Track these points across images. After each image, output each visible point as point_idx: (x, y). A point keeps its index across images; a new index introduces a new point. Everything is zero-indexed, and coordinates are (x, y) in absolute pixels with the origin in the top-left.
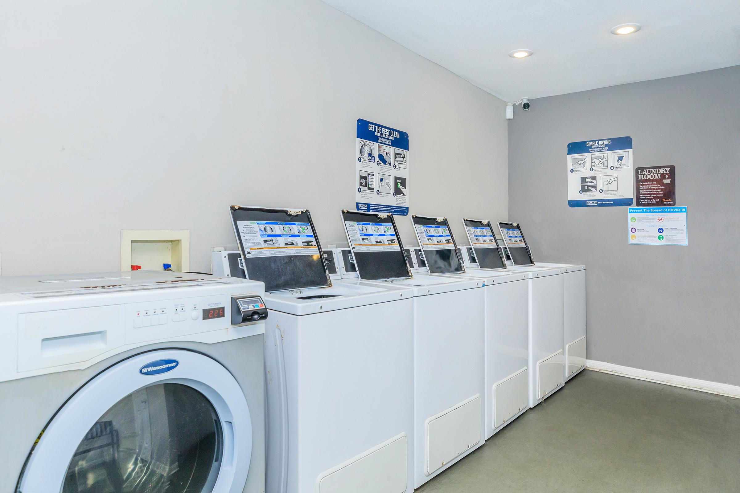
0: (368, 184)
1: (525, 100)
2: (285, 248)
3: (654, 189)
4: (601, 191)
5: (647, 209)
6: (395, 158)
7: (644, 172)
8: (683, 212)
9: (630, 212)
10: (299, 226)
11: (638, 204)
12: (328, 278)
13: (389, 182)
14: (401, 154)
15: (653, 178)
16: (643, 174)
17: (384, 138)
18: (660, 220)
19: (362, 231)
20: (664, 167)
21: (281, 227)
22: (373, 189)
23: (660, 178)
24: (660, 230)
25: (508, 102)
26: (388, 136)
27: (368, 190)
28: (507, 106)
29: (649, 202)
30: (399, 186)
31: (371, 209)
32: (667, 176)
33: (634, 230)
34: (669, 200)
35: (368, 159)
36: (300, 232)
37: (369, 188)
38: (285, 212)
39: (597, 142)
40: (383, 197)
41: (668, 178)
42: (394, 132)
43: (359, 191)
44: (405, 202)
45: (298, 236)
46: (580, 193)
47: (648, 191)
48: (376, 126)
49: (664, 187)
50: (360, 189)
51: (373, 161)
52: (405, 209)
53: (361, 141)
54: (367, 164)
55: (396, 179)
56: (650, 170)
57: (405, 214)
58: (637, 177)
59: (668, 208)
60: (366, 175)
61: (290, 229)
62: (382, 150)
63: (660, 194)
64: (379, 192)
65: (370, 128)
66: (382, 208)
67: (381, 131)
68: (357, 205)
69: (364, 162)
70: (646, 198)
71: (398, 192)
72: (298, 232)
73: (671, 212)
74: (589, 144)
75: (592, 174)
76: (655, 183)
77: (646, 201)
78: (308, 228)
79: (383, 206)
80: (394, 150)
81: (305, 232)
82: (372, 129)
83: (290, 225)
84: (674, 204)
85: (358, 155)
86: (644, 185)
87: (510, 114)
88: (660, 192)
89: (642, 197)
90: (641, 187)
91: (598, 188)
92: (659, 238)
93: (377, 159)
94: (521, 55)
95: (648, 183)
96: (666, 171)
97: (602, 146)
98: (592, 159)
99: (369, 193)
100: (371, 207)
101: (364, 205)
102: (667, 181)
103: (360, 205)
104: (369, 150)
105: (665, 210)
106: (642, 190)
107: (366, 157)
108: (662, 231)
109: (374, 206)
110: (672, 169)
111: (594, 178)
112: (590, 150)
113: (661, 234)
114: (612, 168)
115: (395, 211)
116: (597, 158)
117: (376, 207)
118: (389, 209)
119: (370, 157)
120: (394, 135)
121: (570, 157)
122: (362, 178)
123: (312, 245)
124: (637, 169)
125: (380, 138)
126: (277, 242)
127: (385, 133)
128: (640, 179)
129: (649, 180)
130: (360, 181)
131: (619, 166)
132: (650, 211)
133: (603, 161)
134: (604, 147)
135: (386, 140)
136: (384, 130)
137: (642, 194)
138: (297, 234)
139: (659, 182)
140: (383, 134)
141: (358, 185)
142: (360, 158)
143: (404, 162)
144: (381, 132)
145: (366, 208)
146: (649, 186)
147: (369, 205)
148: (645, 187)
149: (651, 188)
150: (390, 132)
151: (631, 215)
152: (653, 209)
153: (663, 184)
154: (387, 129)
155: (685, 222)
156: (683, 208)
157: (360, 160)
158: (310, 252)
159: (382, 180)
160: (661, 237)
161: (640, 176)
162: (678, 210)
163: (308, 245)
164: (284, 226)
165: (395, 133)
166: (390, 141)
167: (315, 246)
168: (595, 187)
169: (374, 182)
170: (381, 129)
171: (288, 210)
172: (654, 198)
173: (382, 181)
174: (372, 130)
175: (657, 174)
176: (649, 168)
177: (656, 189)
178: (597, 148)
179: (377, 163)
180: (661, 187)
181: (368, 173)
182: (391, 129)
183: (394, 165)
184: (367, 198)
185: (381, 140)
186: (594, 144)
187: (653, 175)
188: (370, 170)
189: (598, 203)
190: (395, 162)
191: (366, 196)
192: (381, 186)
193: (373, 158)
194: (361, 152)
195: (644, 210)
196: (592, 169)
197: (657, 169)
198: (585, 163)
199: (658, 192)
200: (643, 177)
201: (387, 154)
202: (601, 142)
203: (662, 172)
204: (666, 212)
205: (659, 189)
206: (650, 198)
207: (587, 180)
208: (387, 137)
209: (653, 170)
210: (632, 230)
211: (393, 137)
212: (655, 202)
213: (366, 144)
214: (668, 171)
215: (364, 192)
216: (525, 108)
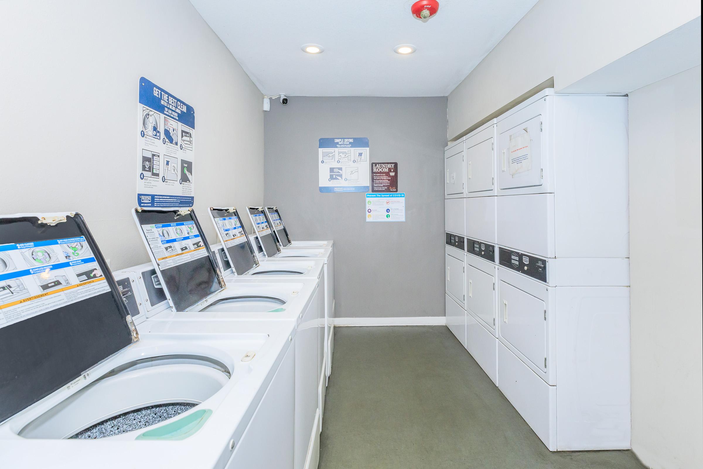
0: (153, 168)
1: (283, 95)
2: (42, 296)
3: (384, 179)
4: (346, 180)
5: (379, 194)
6: (182, 136)
7: (377, 166)
8: (403, 197)
9: (367, 197)
10: (65, 245)
11: (373, 191)
12: (132, 328)
13: (175, 165)
14: (188, 133)
15: (383, 171)
16: (377, 167)
17: (171, 109)
18: (387, 203)
19: (163, 237)
20: (391, 163)
21: (27, 252)
22: (157, 175)
23: (388, 171)
24: (388, 210)
25: (266, 95)
26: (175, 107)
27: (152, 176)
28: (264, 99)
29: (380, 189)
30: (185, 171)
31: (155, 201)
32: (392, 170)
33: (370, 211)
34: (394, 188)
35: (152, 135)
36: (69, 256)
37: (154, 174)
38: (33, 220)
39: (343, 139)
40: (169, 185)
41: (393, 172)
42: (181, 104)
43: (141, 178)
44: (190, 190)
45: (67, 265)
46: (329, 181)
47: (379, 181)
48: (162, 92)
49: (390, 178)
50: (142, 175)
51: (159, 138)
52: (191, 198)
53: (144, 109)
54: (152, 141)
55: (183, 162)
56: (381, 165)
57: (191, 205)
58: (372, 169)
59: (393, 194)
60: (150, 156)
61: (49, 255)
62: (169, 124)
63: (388, 183)
64: (165, 179)
65: (156, 92)
66: (167, 200)
67: (168, 100)
68: (138, 197)
69: (148, 139)
70: (379, 186)
71: (185, 179)
72: (66, 257)
73: (395, 197)
74: (337, 141)
75: (339, 166)
76: (384, 175)
77: (378, 189)
78: (82, 247)
79: (169, 197)
80: (180, 126)
81: (78, 254)
82: (158, 94)
83: (46, 247)
84: (397, 191)
85: (140, 128)
86: (377, 176)
87: (267, 107)
88: (388, 182)
89: (376, 186)
90: (375, 178)
91: (344, 177)
92: (387, 216)
93: (163, 136)
94: (313, 50)
95: (380, 175)
96: (392, 166)
97: (347, 143)
98: (339, 153)
99: (153, 180)
100: (155, 199)
101: (147, 197)
102: (392, 174)
103: (143, 197)
104: (154, 123)
105: (391, 196)
106: (375, 179)
107: (150, 131)
108: (389, 211)
109: (158, 197)
110: (396, 165)
111: (341, 169)
112: (337, 145)
113: (388, 213)
114: (354, 161)
115: (181, 203)
116: (343, 153)
117: (161, 198)
118: (176, 200)
119: (155, 132)
120: (181, 108)
121: (321, 150)
122: (145, 159)
123: (95, 276)
124: (372, 164)
125: (166, 109)
126: (22, 288)
127: (172, 103)
128: (374, 171)
129: (381, 173)
130: (143, 163)
131: (359, 160)
132: (381, 196)
133: (347, 155)
134: (348, 144)
135: (173, 113)
136: (171, 99)
137: (376, 183)
138: (64, 260)
139: (387, 174)
140: (170, 104)
141: (140, 170)
142: (143, 132)
143: (190, 143)
144: (167, 102)
145: (150, 200)
146: (380, 177)
147: (153, 197)
148: (378, 178)
149: (382, 178)
150: (177, 102)
151: (368, 199)
152: (383, 194)
153: (390, 176)
154: (174, 99)
155: (404, 204)
156: (402, 194)
157: (143, 134)
158: (94, 291)
159: (168, 163)
160: (388, 215)
161: (374, 169)
162: (399, 195)
163: (89, 277)
164: (32, 249)
165: (182, 106)
166: (176, 114)
167: (101, 276)
168: (341, 176)
169: (159, 166)
170: (168, 97)
171: (39, 215)
172: (384, 186)
173: (168, 165)
174: (158, 96)
175: (386, 168)
176: (381, 163)
177: (385, 179)
178: (343, 144)
179: (163, 141)
180: (388, 178)
181: (153, 153)
182: (178, 100)
183: (181, 145)
184: (150, 186)
185: (168, 112)
186: (340, 141)
187: (383, 169)
188: (155, 150)
189: (344, 189)
190: (182, 141)
191: (150, 184)
192: (166, 171)
193: (158, 134)
194: (144, 124)
195: (377, 195)
196: (338, 162)
197: (386, 165)
198: (334, 156)
199: (386, 182)
200: (377, 170)
201: (174, 131)
202: (346, 140)
203: (389, 167)
204: (391, 197)
205: (387, 179)
206: (381, 186)
207: (335, 170)
208: (174, 109)
209: (383, 165)
210: (369, 211)
211: (180, 110)
212: (384, 189)
213: (151, 113)
214: (393, 166)
215: (147, 179)
216: (283, 103)
